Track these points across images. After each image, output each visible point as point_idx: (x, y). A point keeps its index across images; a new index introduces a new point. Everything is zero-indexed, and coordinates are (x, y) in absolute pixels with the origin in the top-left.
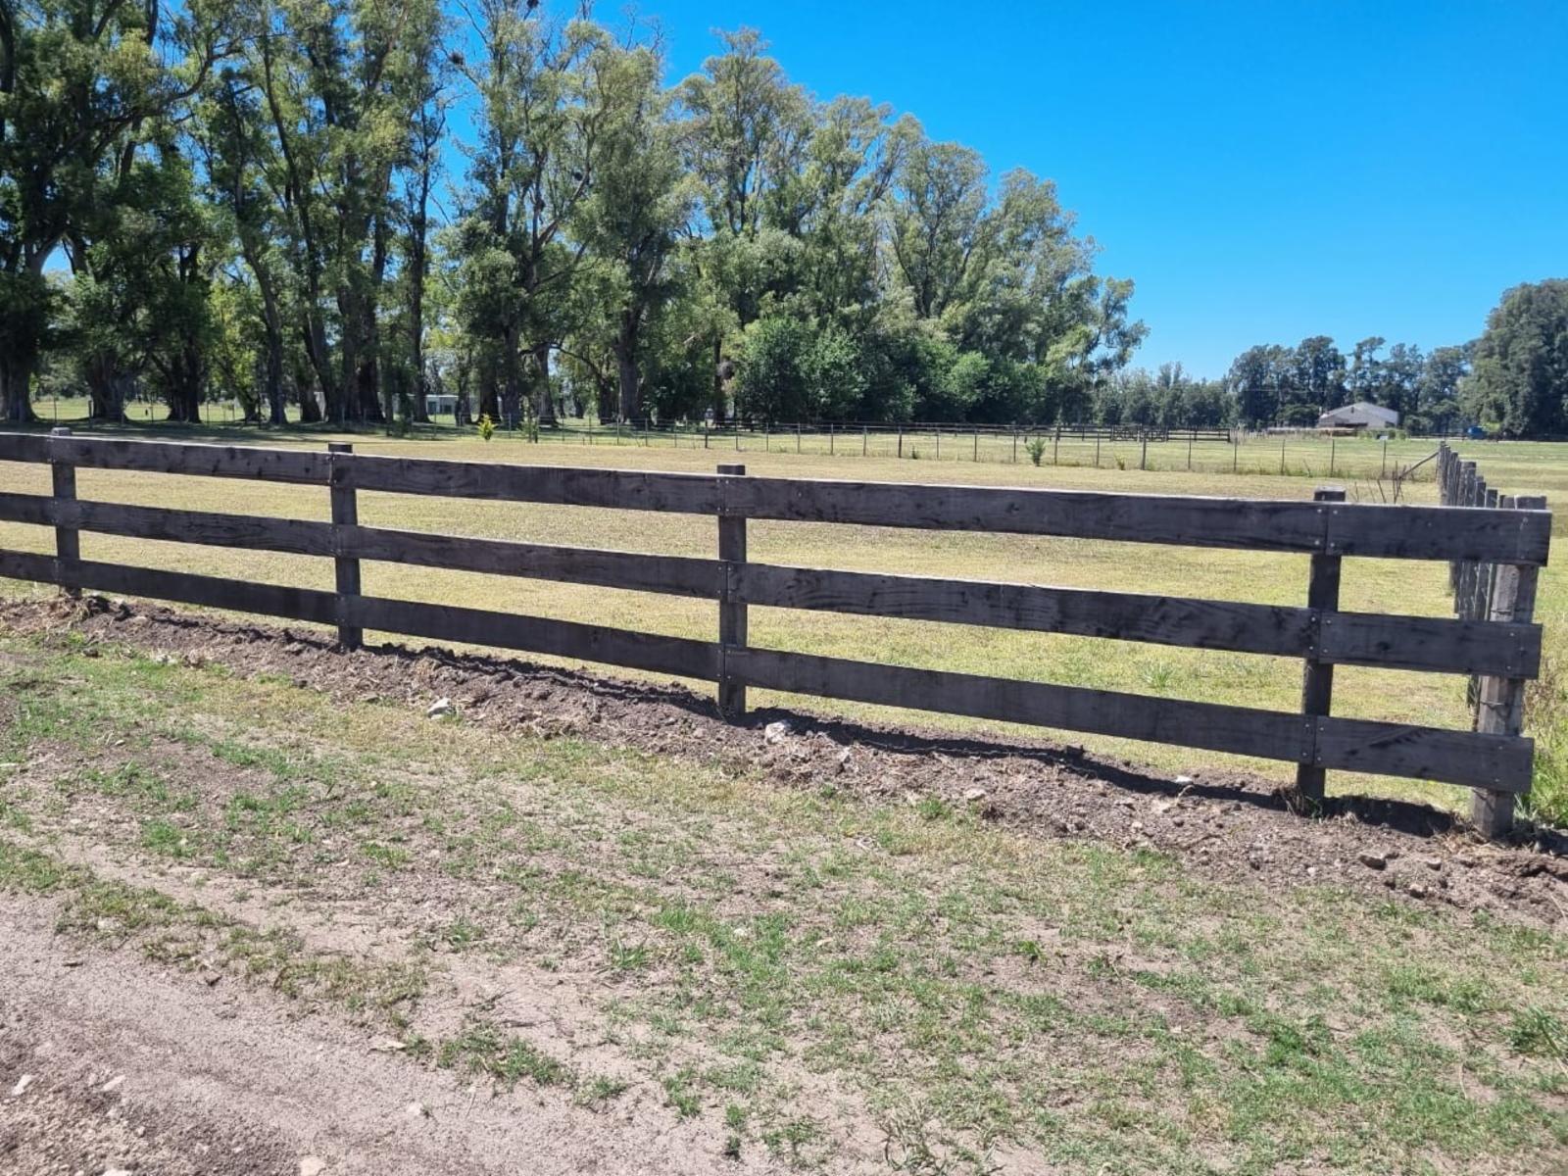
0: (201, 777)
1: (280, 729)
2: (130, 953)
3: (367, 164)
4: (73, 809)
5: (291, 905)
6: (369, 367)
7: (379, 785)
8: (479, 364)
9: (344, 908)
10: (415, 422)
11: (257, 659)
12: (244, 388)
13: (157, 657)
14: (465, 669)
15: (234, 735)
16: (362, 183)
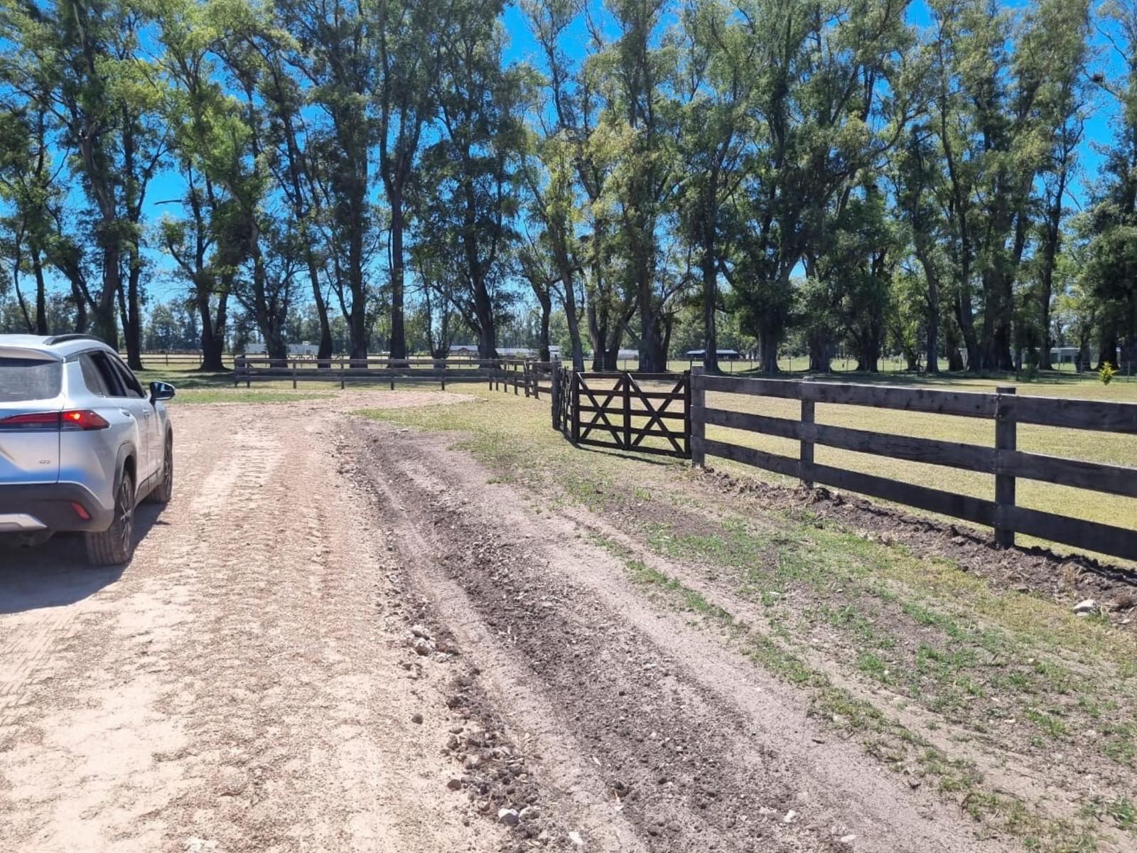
0: (896, 627)
1: (949, 600)
2: (855, 746)
3: (1015, 175)
4: (814, 631)
5: (971, 743)
6: (1004, 329)
7: (1036, 663)
8: (1100, 321)
9: (1015, 759)
10: (1041, 368)
11: (930, 545)
12: (909, 347)
13: (861, 533)
14: (1109, 578)
15: (916, 599)
16: (1010, 189)
